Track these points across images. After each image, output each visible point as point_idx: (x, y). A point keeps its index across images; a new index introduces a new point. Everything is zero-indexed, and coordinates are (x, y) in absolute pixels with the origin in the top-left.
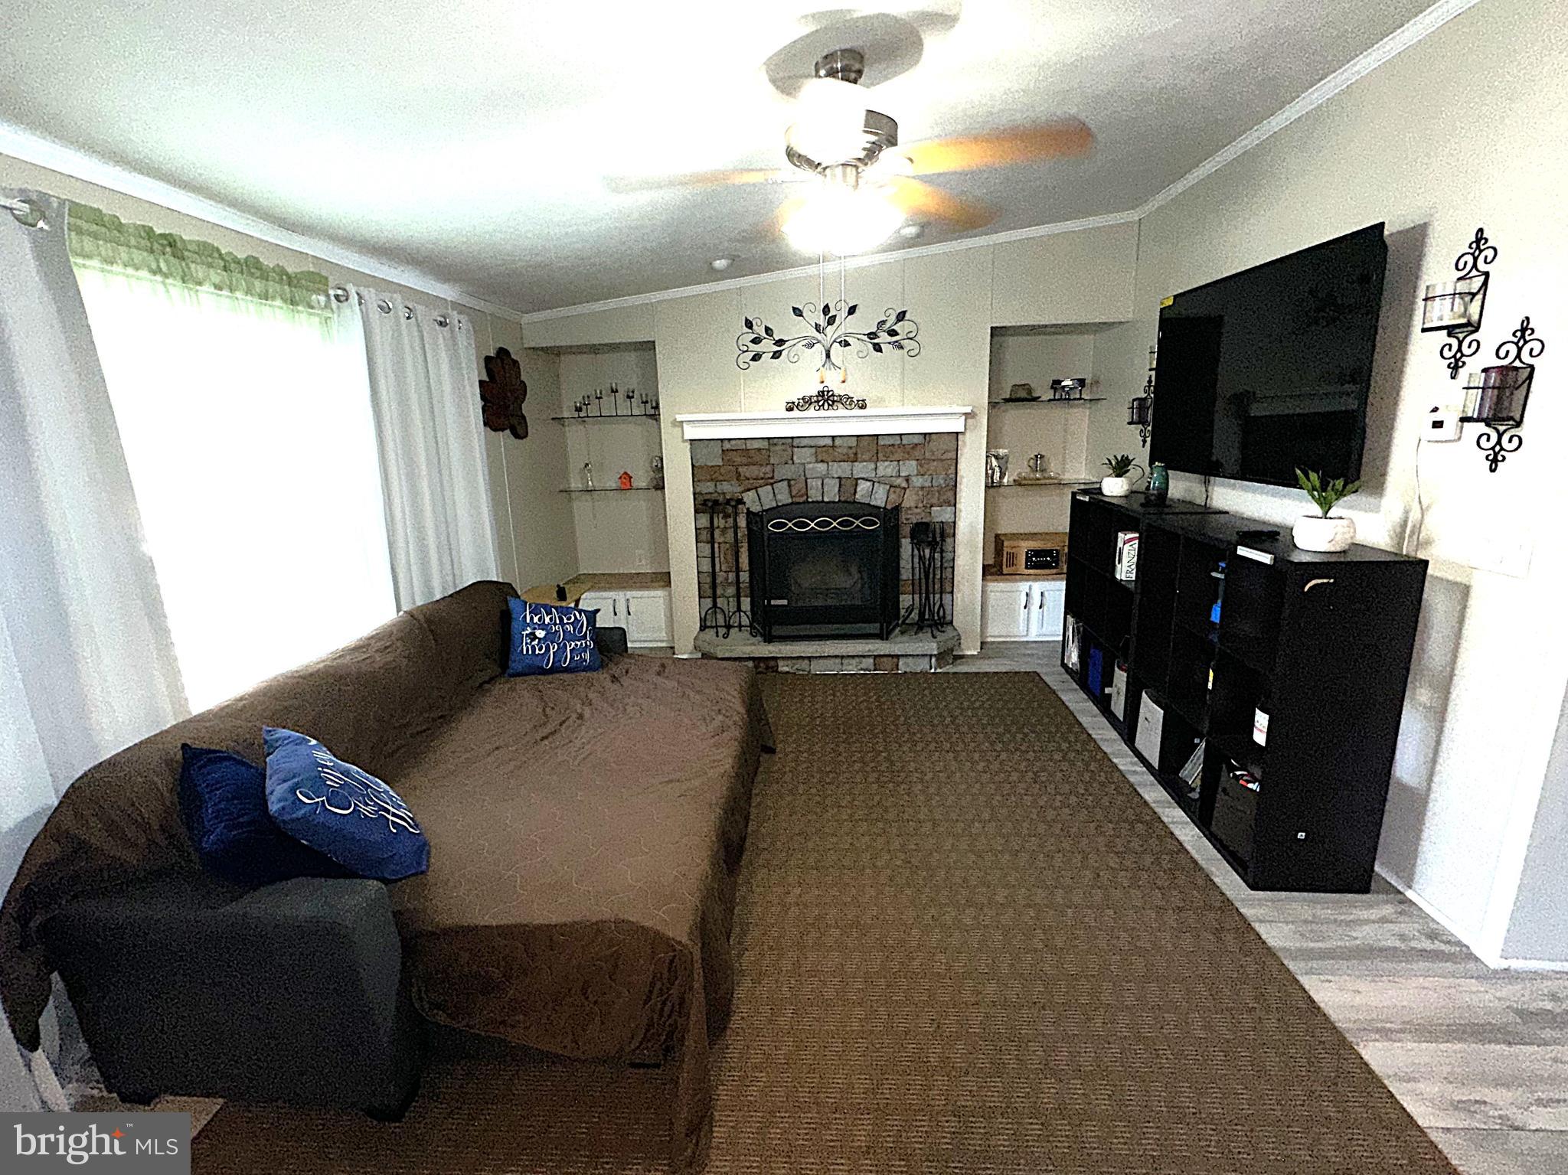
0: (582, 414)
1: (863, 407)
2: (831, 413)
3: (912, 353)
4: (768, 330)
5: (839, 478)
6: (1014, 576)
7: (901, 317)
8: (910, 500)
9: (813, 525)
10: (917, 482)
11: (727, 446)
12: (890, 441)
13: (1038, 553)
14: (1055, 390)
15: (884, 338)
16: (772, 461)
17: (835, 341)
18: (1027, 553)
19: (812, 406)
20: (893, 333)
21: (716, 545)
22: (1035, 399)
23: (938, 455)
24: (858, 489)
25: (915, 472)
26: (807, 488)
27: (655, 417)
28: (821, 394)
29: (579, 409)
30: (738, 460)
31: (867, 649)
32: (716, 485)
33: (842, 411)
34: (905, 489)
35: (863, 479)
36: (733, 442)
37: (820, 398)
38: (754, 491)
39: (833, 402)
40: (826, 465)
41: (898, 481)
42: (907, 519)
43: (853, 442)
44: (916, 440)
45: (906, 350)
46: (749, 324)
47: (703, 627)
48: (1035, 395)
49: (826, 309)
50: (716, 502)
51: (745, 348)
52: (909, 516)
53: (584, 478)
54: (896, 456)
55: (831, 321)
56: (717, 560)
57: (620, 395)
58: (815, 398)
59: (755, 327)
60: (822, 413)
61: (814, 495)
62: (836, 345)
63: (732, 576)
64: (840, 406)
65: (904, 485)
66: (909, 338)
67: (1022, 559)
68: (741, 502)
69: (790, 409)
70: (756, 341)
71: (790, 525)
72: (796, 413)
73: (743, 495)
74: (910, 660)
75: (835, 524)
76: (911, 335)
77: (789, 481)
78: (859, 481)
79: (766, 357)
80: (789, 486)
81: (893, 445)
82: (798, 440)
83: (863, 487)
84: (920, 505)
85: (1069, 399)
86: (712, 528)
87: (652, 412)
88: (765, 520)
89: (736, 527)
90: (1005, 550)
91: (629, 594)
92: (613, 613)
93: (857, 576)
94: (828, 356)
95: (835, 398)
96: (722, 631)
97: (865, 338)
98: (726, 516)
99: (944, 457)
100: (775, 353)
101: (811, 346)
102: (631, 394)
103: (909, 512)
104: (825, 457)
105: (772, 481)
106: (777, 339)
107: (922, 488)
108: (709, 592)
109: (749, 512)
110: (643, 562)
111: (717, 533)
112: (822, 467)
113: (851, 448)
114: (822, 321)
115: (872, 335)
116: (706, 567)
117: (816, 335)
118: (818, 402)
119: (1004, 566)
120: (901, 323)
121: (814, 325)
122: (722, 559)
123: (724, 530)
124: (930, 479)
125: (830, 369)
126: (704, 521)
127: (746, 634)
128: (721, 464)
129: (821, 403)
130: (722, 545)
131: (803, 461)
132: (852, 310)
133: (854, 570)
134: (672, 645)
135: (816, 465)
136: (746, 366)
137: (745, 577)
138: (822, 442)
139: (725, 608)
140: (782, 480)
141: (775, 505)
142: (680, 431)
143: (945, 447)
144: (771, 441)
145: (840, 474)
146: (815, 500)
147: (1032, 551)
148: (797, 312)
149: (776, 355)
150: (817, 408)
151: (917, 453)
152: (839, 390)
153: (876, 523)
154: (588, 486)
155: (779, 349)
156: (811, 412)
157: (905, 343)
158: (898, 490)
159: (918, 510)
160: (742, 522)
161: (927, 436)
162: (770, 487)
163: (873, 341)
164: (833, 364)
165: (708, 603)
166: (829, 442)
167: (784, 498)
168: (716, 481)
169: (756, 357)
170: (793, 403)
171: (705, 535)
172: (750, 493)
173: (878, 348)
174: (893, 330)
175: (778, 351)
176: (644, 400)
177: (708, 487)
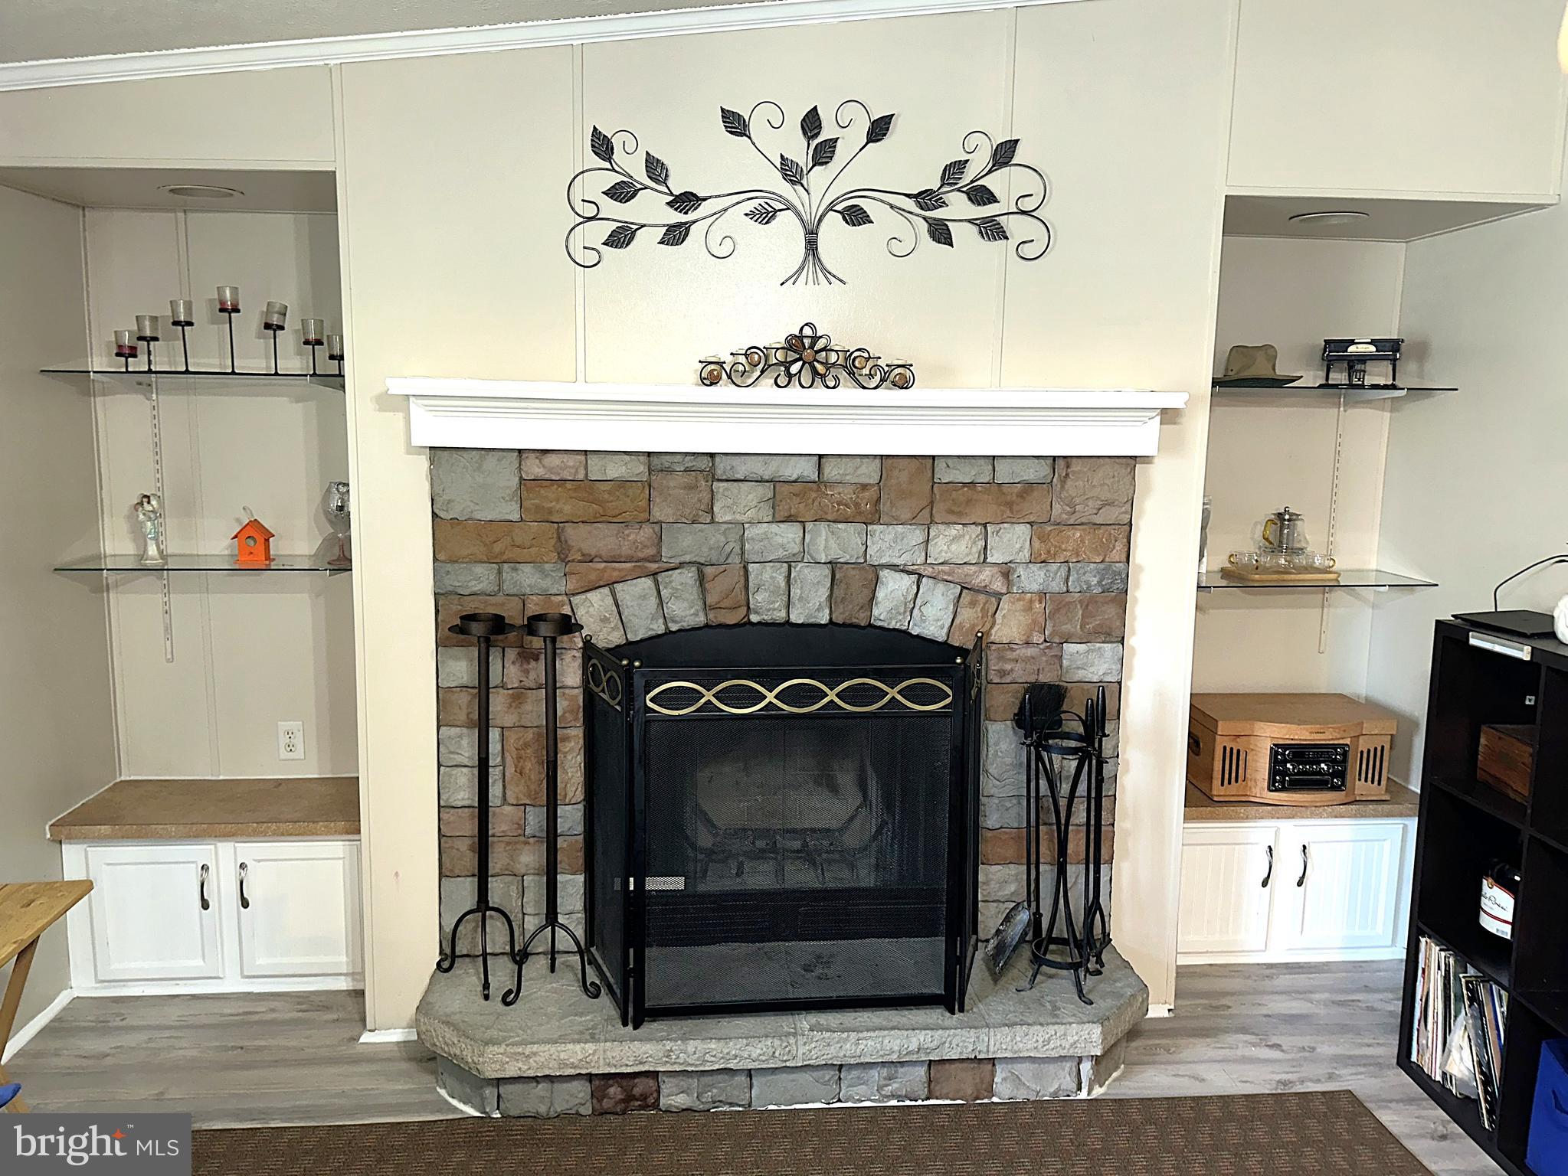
0: (134, 364)
1: (904, 384)
2: (819, 395)
3: (1028, 251)
4: (656, 169)
5: (833, 564)
6: (1240, 806)
7: (1004, 154)
8: (1009, 627)
9: (770, 697)
10: (1032, 579)
11: (534, 469)
12: (963, 475)
13: (1299, 752)
14: (1329, 364)
15: (957, 207)
16: (657, 514)
17: (830, 208)
18: (1274, 753)
19: (770, 375)
20: (981, 195)
21: (494, 735)
22: (1279, 383)
23: (1085, 512)
24: (880, 594)
25: (1025, 555)
26: (747, 587)
27: (337, 380)
28: (795, 344)
29: (127, 353)
30: (567, 508)
31: (914, 1046)
32: (500, 572)
33: (847, 394)
34: (999, 596)
35: (894, 567)
36: (550, 460)
37: (794, 356)
38: (606, 590)
39: (828, 366)
40: (798, 527)
41: (986, 576)
42: (1003, 673)
43: (870, 474)
44: (1032, 473)
45: (1013, 243)
46: (603, 146)
47: (448, 960)
48: (1281, 371)
49: (811, 123)
50: (498, 625)
51: (590, 210)
52: (1008, 667)
53: (139, 535)
54: (978, 515)
55: (824, 154)
56: (494, 774)
57: (248, 322)
58: (780, 355)
59: (618, 155)
60: (794, 394)
61: (766, 606)
62: (834, 218)
63: (535, 820)
64: (843, 375)
65: (998, 585)
66: (1023, 213)
67: (1261, 766)
68: (567, 625)
69: (711, 380)
70: (622, 192)
71: (709, 696)
72: (724, 392)
73: (576, 600)
74: (1023, 1070)
75: (832, 696)
76: (1027, 205)
77: (700, 566)
78: (885, 574)
79: (647, 240)
80: (701, 578)
81: (972, 484)
82: (729, 460)
83: (893, 589)
84: (1038, 638)
85: (1362, 387)
86: (483, 688)
87: (332, 367)
88: (639, 682)
89: (552, 686)
90: (1220, 743)
91: (249, 850)
92: (199, 903)
93: (853, 800)
94: (812, 247)
95: (833, 358)
96: (502, 975)
97: (910, 205)
98: (527, 656)
99: (1098, 520)
100: (671, 228)
101: (765, 216)
102: (275, 320)
103: (1010, 655)
104: (796, 507)
105: (654, 566)
106: (677, 192)
107: (1043, 595)
108: (471, 861)
109: (589, 647)
110: (299, 753)
111: (498, 703)
112: (787, 536)
113: (864, 487)
114: (799, 151)
115: (926, 199)
116: (465, 793)
117: (785, 189)
118: (787, 365)
119: (1217, 782)
120: (1006, 170)
121: (778, 162)
122: (510, 770)
123: (518, 697)
124: (1063, 572)
125: (816, 281)
126: (462, 668)
127: (567, 985)
128: (516, 517)
129: (795, 369)
130: (512, 737)
131: (740, 518)
132: (879, 130)
133: (846, 779)
134: (359, 987)
135: (774, 527)
136: (592, 257)
137: (571, 817)
138: (792, 471)
139: (512, 907)
140: (681, 565)
141: (661, 630)
142: (401, 424)
143: (1105, 495)
144: (655, 460)
145: (835, 553)
146: (767, 618)
147: (1285, 747)
148: (735, 124)
149: (676, 235)
150: (782, 381)
151: (1035, 508)
152: (842, 335)
153: (938, 695)
154: (142, 556)
155: (681, 218)
156: (765, 391)
157: (1011, 224)
158: (982, 598)
159: (1030, 652)
160: (571, 673)
161: (1060, 463)
162: (648, 582)
163: (928, 214)
164: (824, 269)
165: (466, 892)
166: (809, 471)
167: (686, 612)
168: (498, 561)
169: (621, 237)
170: (721, 364)
171: (466, 705)
172: (594, 597)
173: (941, 233)
174: (984, 189)
175: (681, 225)
176: (312, 336)
177: (478, 579)
